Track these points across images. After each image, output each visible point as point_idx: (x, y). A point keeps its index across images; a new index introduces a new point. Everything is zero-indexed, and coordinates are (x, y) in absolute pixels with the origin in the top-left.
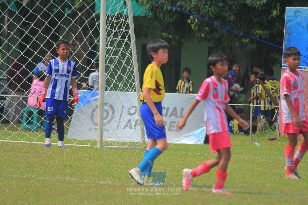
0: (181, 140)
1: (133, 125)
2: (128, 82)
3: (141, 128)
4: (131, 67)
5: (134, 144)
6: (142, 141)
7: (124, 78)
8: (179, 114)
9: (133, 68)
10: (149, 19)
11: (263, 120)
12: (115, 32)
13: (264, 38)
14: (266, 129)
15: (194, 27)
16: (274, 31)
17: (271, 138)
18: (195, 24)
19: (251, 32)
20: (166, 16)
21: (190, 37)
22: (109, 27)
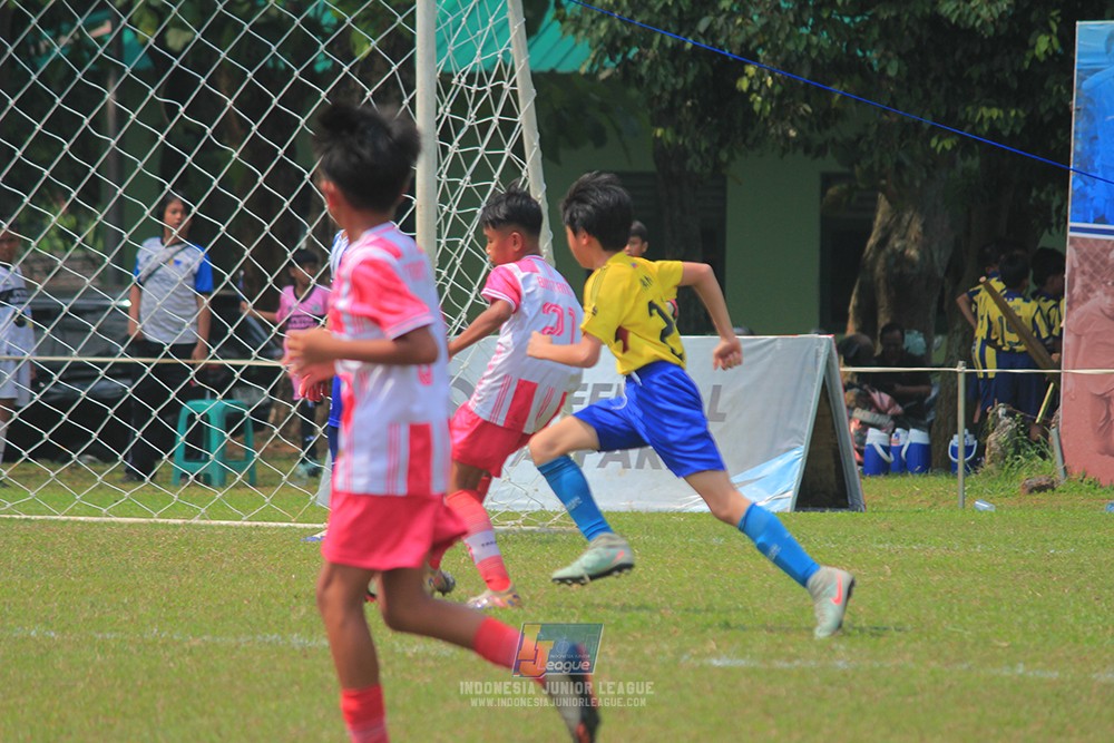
10: (604, 81)
11: (1007, 420)
12: (471, 127)
13: (1006, 133)
14: (1017, 451)
15: (762, 102)
16: (1042, 109)
17: (1034, 483)
18: (763, 92)
19: (962, 116)
20: (661, 70)
21: (749, 141)
22: (448, 109)
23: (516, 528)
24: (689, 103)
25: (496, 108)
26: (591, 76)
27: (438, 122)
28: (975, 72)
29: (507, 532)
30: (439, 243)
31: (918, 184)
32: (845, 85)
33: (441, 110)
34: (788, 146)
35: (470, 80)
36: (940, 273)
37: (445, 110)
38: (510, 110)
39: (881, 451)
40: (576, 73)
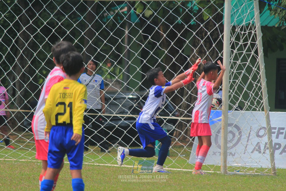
1: (262, 148)
2: (255, 99)
3: (270, 151)
4: (258, 82)
5: (262, 169)
6: (272, 165)
7: (250, 95)
9: (261, 84)
10: (283, 30)
12: (241, 45)
22: (234, 39)
23: (253, 173)
25: (249, 39)
26: (279, 28)
27: (231, 43)
29: (250, 174)
30: (230, 82)
33: (232, 39)
35: (241, 30)
37: (233, 39)
38: (254, 40)
40: (274, 27)
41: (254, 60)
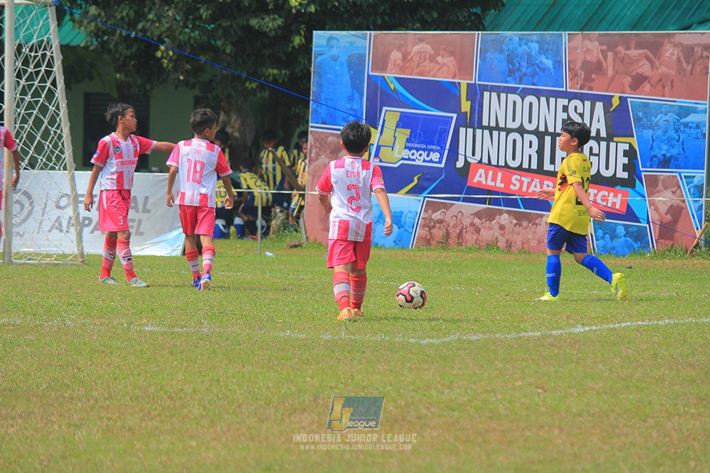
0: (145, 250)
1: (65, 225)
2: (52, 152)
3: (76, 229)
4: (57, 128)
5: (64, 256)
6: (78, 250)
7: (46, 147)
8: (140, 207)
9: (61, 131)
10: (92, 51)
11: (280, 214)
12: (31, 73)
13: (280, 81)
14: (285, 229)
15: (168, 63)
16: (297, 70)
17: (293, 244)
18: (168, 58)
19: (260, 72)
20: (120, 47)
21: (160, 80)
23: (51, 262)
24: (132, 63)
25: (43, 63)
26: (86, 48)
27: (15, 70)
28: (267, 52)
29: (47, 263)
30: (15, 127)
31: (240, 103)
32: (207, 56)
33: (17, 64)
34: (178, 84)
35: (31, 51)
36: (250, 144)
37: (19, 64)
38: (50, 65)
39: (222, 227)
40: (79, 46)
41: (51, 95)
